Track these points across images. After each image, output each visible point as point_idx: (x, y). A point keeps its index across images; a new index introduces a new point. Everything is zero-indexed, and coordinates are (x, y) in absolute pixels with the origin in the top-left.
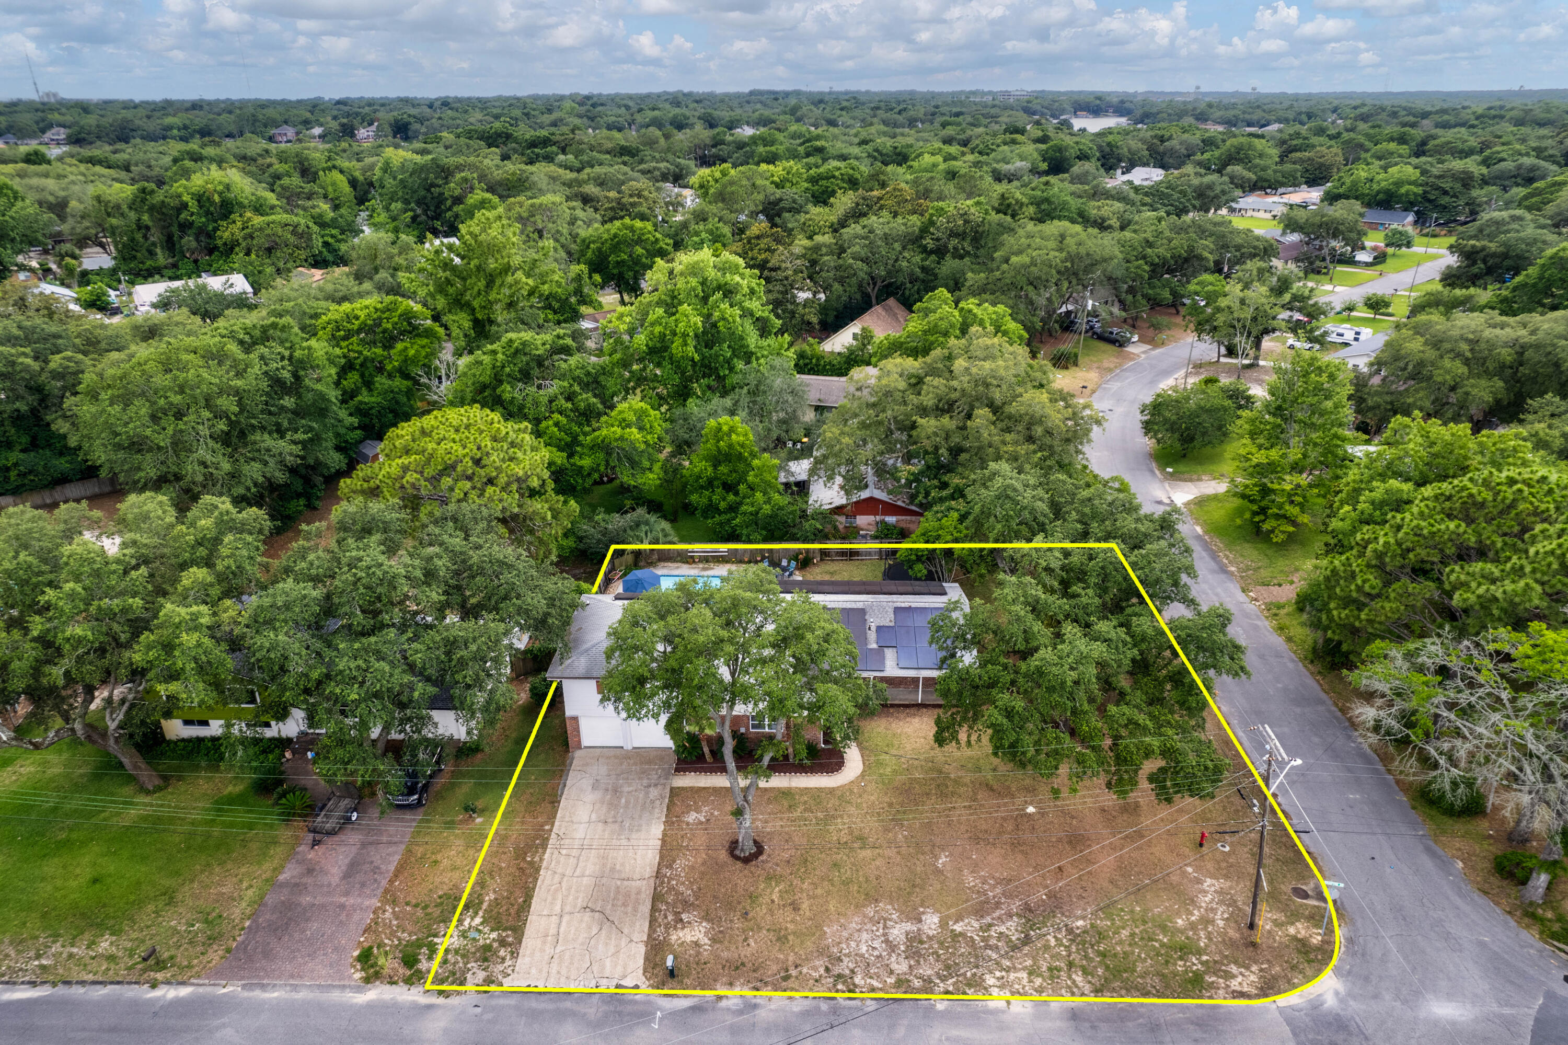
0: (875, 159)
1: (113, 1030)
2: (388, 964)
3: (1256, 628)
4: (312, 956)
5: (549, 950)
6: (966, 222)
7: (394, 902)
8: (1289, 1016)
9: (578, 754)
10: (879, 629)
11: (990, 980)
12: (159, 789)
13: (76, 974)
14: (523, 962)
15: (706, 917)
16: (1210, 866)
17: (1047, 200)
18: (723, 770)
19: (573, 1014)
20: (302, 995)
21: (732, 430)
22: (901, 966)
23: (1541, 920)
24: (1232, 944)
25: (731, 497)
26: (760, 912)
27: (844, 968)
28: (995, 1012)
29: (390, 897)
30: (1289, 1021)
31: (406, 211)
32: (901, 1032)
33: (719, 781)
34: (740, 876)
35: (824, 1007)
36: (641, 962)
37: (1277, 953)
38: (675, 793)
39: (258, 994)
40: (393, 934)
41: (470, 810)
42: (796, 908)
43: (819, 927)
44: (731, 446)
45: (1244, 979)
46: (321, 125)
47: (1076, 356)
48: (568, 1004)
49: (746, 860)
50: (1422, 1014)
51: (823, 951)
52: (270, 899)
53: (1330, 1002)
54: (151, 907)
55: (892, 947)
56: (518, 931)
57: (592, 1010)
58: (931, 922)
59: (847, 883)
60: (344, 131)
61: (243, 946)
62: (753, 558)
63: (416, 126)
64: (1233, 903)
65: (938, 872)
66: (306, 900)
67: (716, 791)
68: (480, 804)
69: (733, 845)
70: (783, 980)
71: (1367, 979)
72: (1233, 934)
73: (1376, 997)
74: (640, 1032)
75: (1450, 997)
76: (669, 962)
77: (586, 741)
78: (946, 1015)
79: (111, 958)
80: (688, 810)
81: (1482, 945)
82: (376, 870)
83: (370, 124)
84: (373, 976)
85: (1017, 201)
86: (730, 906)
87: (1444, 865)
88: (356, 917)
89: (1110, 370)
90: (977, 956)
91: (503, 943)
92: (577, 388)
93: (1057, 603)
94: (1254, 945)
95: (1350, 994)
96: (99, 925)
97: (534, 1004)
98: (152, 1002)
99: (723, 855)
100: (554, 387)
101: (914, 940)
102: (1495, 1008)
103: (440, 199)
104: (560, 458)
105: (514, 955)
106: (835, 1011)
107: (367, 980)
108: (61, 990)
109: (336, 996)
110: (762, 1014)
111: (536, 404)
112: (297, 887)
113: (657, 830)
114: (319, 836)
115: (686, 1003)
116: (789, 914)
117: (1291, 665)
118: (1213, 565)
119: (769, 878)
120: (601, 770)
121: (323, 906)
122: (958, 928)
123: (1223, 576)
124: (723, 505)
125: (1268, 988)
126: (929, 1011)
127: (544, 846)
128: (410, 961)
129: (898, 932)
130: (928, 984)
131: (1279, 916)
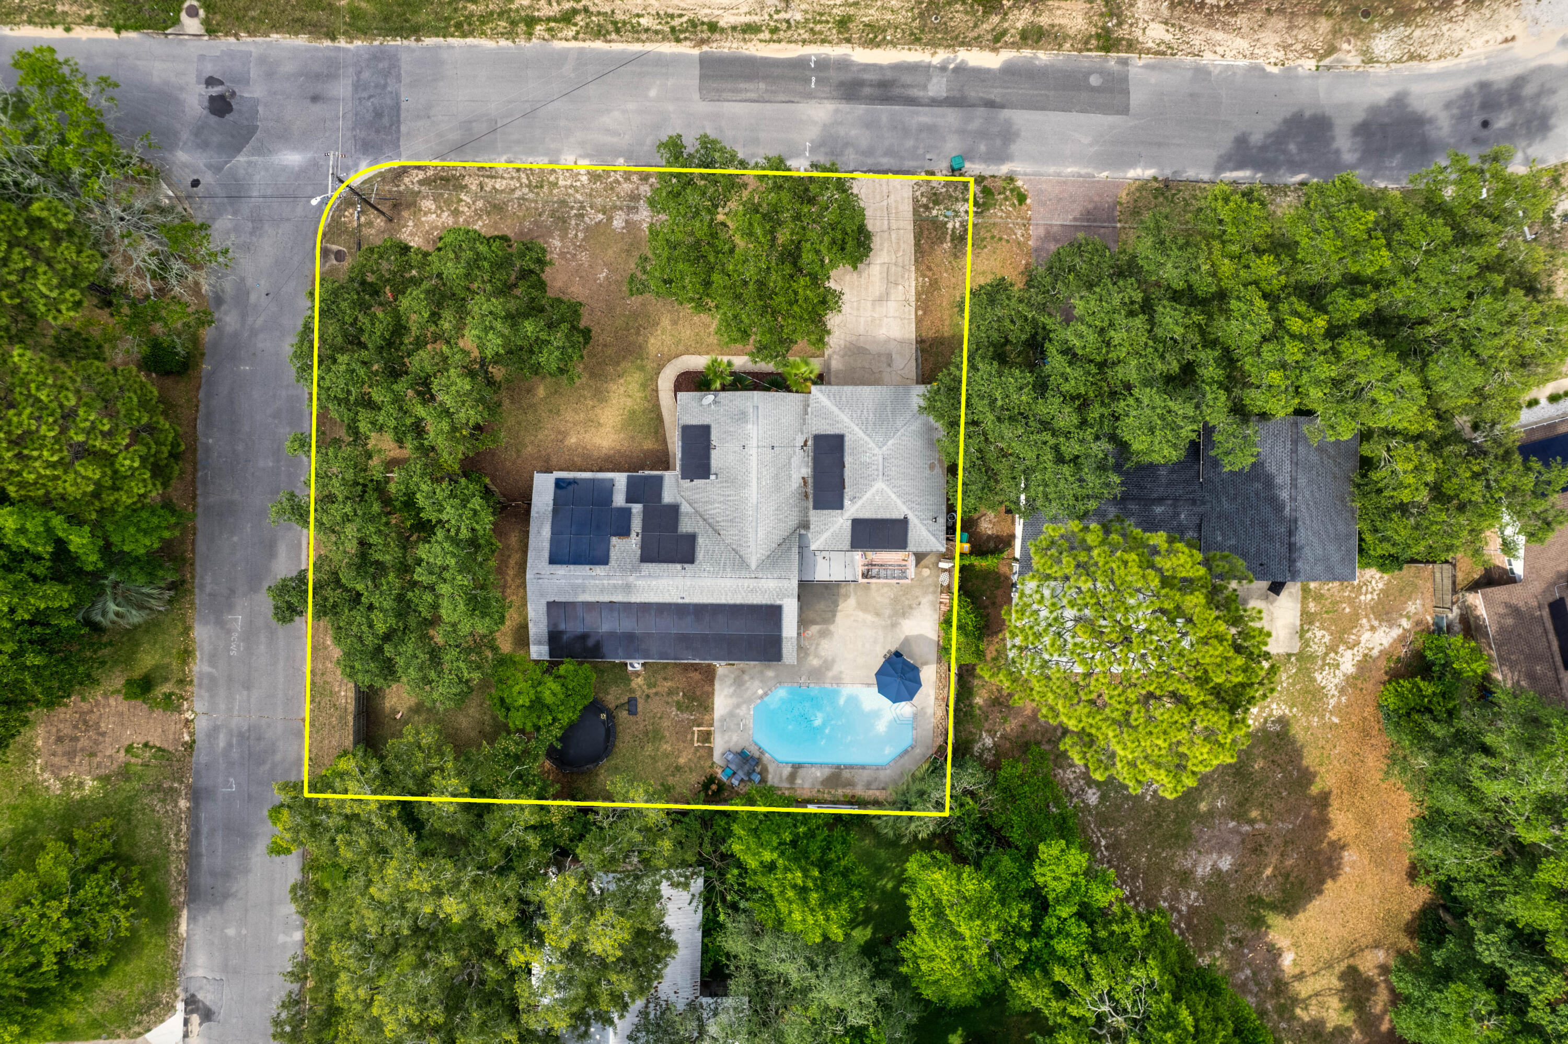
2: (1000, 192)
5: (892, 202)
11: (585, 179)
14: (907, 194)
19: (863, 155)
20: (1052, 169)
24: (409, 208)
28: (586, 156)
29: (1021, 248)
39: (1083, 171)
40: (1008, 215)
45: (412, 181)
48: (868, 163)
50: (309, 156)
53: (365, 163)
56: (917, 217)
58: (618, 222)
61: (1112, 207)
65: (607, 264)
72: (404, 216)
75: (284, 168)
78: (617, 153)
84: (1009, 183)
88: (1039, 231)
90: (591, 196)
91: (926, 207)
94: (394, 206)
101: (632, 210)
102: (260, 161)
105: (915, 200)
107: (1012, 179)
109: (1029, 169)
122: (601, 216)
126: (630, 157)
128: (988, 192)
130: (627, 176)
131: (365, 231)
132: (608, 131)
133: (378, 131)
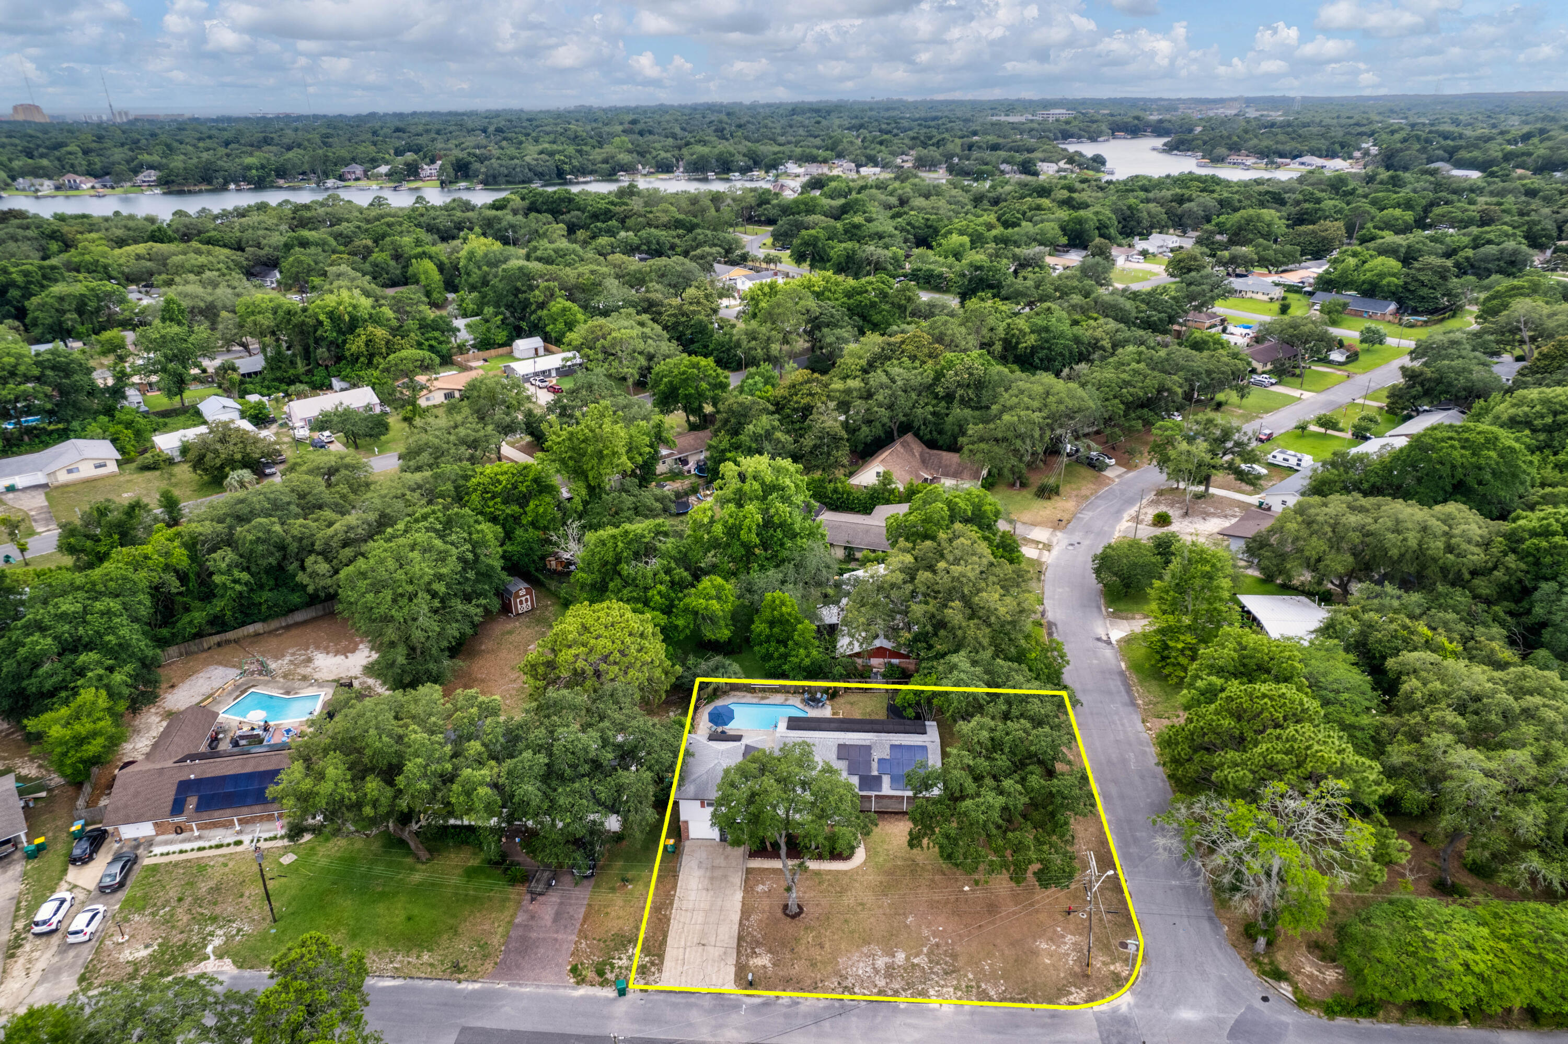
0: (908, 232)
1: (445, 1004)
2: (590, 974)
3: (1145, 753)
4: (544, 968)
5: (680, 969)
6: (971, 374)
7: (586, 938)
8: (1098, 1017)
9: (687, 843)
10: (880, 761)
11: (932, 992)
12: (429, 860)
13: (414, 973)
14: (665, 974)
15: (770, 951)
16: (1072, 927)
17: (1047, 329)
18: (778, 856)
19: (696, 1005)
20: (542, 990)
21: (783, 603)
22: (881, 983)
23: (1260, 964)
24: (1075, 975)
25: (782, 650)
26: (801, 949)
27: (849, 982)
28: (933, 1010)
29: (583, 934)
30: (1097, 1019)
31: (496, 314)
32: (879, 1019)
33: (776, 864)
34: (789, 927)
35: (837, 1004)
36: (733, 976)
37: (1101, 981)
38: (749, 871)
39: (517, 988)
40: (588, 957)
41: (625, 880)
42: (822, 947)
43: (835, 958)
44: (782, 615)
45: (1078, 995)
46: (387, 163)
47: (1058, 487)
48: (693, 999)
49: (793, 917)
50: (1174, 1017)
51: (837, 973)
52: (513, 934)
53: (1124, 1009)
54: (445, 936)
55: (876, 971)
56: (661, 957)
57: (707, 1003)
58: (900, 957)
59: (852, 932)
60: (409, 170)
61: (504, 961)
62: (796, 691)
63: (476, 165)
64: (1081, 951)
65: (907, 926)
66: (534, 935)
67: (775, 871)
68: (630, 875)
69: (786, 907)
70: (815, 988)
71: (1149, 997)
72: (1077, 969)
73: (1151, 1006)
74: (734, 1016)
75: (1193, 1007)
76: (750, 977)
77: (692, 835)
78: (906, 1011)
79: (432, 965)
80: (758, 882)
81: (1222, 978)
82: (571, 918)
83: (433, 161)
84: (581, 981)
85: (1021, 330)
86: (783, 945)
87: (1216, 928)
88: (565, 946)
89: (1086, 497)
90: (925, 979)
91: (653, 964)
92: (673, 565)
93: (983, 764)
94: (1088, 976)
95: (1137, 1005)
96: (420, 946)
97: (673, 998)
98: (462, 991)
99: (779, 913)
100: (655, 563)
101: (890, 967)
102: (1216, 1014)
103: (526, 304)
104: (663, 619)
105: (660, 971)
106: (842, 1007)
107: (578, 983)
108: (409, 981)
109: (561, 991)
110: (802, 1008)
111: (644, 577)
112: (527, 927)
113: (739, 895)
114: (534, 896)
115: (758, 1001)
116: (818, 950)
117: (1161, 784)
118: (1126, 698)
119: (806, 928)
120: (702, 854)
121: (544, 939)
122: (916, 961)
123: (1131, 709)
124: (776, 655)
125: (1091, 999)
126: (894, 1008)
127: (672, 904)
128: (600, 973)
129: (881, 962)
130: (896, 993)
131: (1107, 959)
132: (915, 1027)
133: (1119, 1032)
